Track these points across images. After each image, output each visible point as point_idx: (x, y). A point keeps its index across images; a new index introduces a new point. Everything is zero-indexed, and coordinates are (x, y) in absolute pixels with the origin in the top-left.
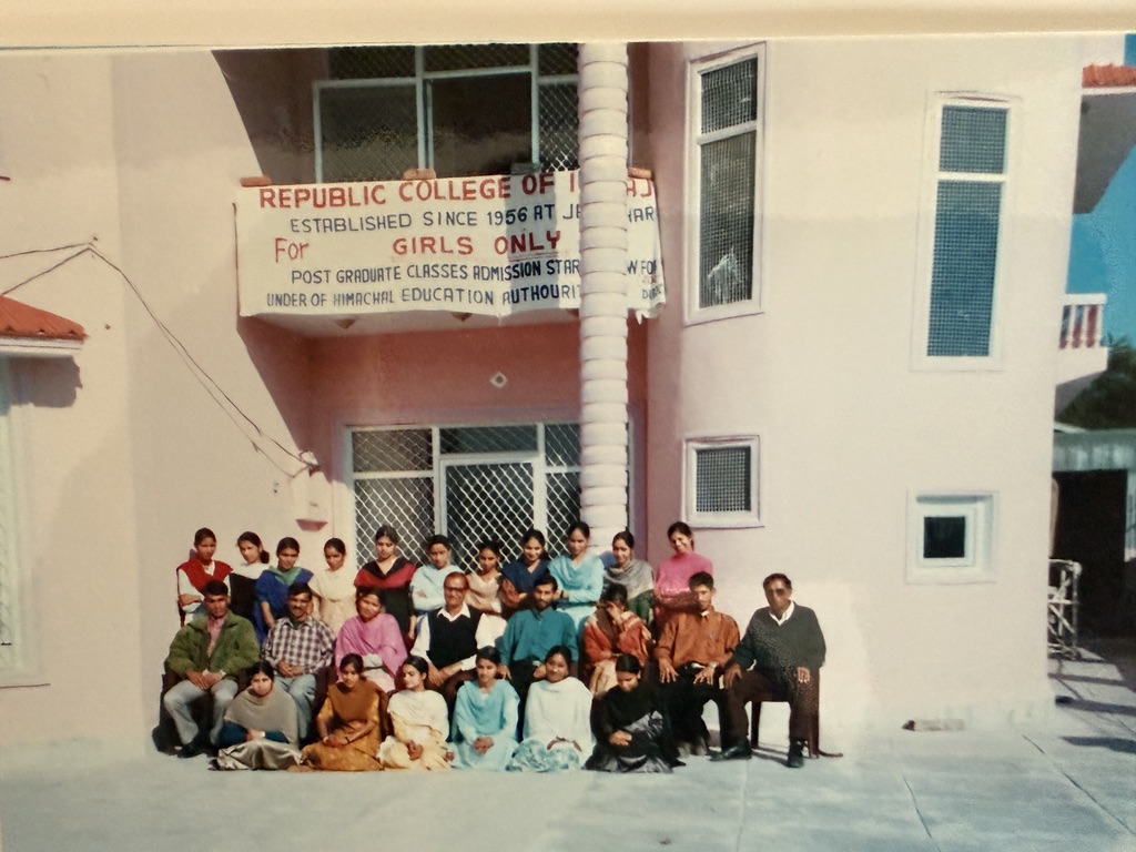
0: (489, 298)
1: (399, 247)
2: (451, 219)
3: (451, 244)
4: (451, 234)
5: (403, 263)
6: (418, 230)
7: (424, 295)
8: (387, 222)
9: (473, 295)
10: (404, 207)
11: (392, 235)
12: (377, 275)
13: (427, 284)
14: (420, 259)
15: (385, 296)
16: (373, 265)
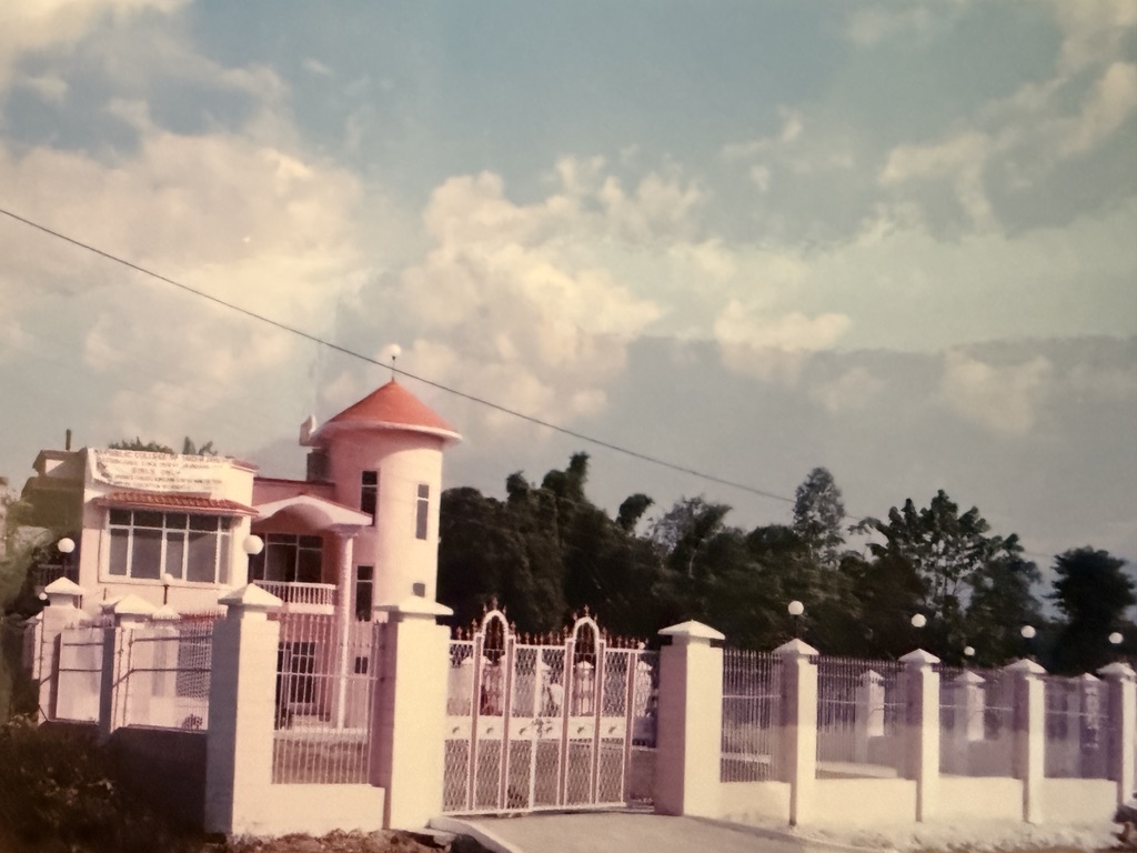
0: (159, 486)
1: (134, 470)
2: (150, 464)
3: (149, 471)
4: (149, 468)
5: (134, 475)
6: (139, 466)
7: (140, 485)
8: (131, 463)
9: (154, 486)
11: (130, 467)
12: (126, 477)
13: (141, 481)
14: (140, 475)
15: (147, 485)
16: (125, 474)
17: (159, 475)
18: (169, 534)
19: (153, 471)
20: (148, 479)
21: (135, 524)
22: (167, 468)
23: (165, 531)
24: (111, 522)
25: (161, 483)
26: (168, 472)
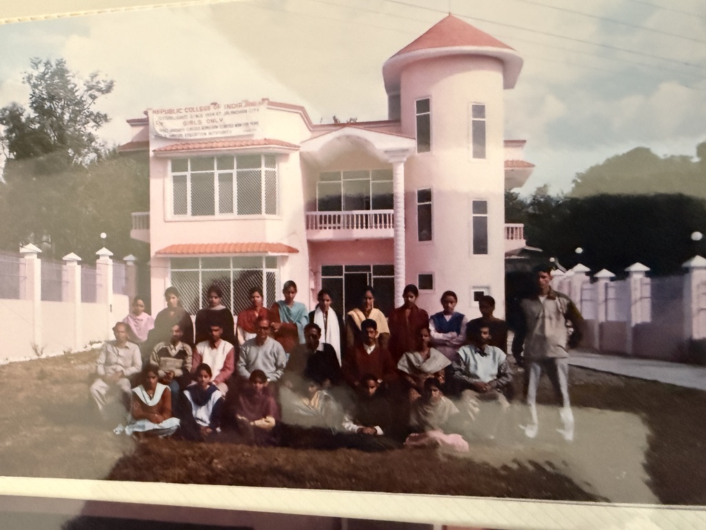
0: (205, 134)
1: (185, 124)
2: (197, 116)
3: (197, 122)
4: (196, 120)
5: (185, 127)
6: (189, 119)
7: (190, 135)
8: (181, 118)
9: (201, 134)
10: (186, 114)
11: (182, 121)
12: (179, 130)
13: (191, 132)
14: (190, 126)
15: (196, 134)
16: (178, 128)
17: (205, 123)
18: (220, 175)
19: (200, 122)
20: (196, 129)
21: (192, 170)
22: (212, 117)
23: (217, 172)
24: (173, 170)
25: (207, 131)
26: (213, 121)
